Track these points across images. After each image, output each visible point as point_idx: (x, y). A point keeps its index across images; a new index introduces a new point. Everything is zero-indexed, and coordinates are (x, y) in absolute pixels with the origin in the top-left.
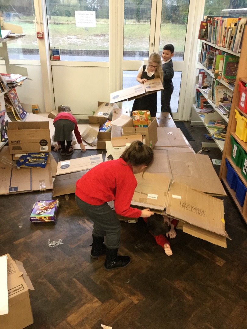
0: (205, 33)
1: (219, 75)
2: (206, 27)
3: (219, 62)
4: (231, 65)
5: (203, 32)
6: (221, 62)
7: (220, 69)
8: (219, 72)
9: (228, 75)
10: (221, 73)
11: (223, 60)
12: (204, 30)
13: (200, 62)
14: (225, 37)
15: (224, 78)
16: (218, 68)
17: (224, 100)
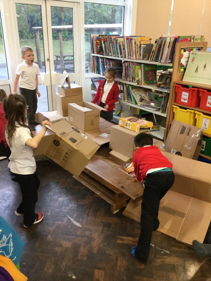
0: (100, 49)
1: (140, 82)
2: (99, 44)
3: (138, 72)
4: (147, 73)
5: (99, 48)
6: (140, 71)
7: (140, 77)
8: (139, 79)
9: (147, 81)
10: (141, 79)
11: (141, 69)
12: (99, 46)
13: (94, 73)
14: (138, 51)
15: (144, 83)
16: (138, 76)
17: (142, 100)
